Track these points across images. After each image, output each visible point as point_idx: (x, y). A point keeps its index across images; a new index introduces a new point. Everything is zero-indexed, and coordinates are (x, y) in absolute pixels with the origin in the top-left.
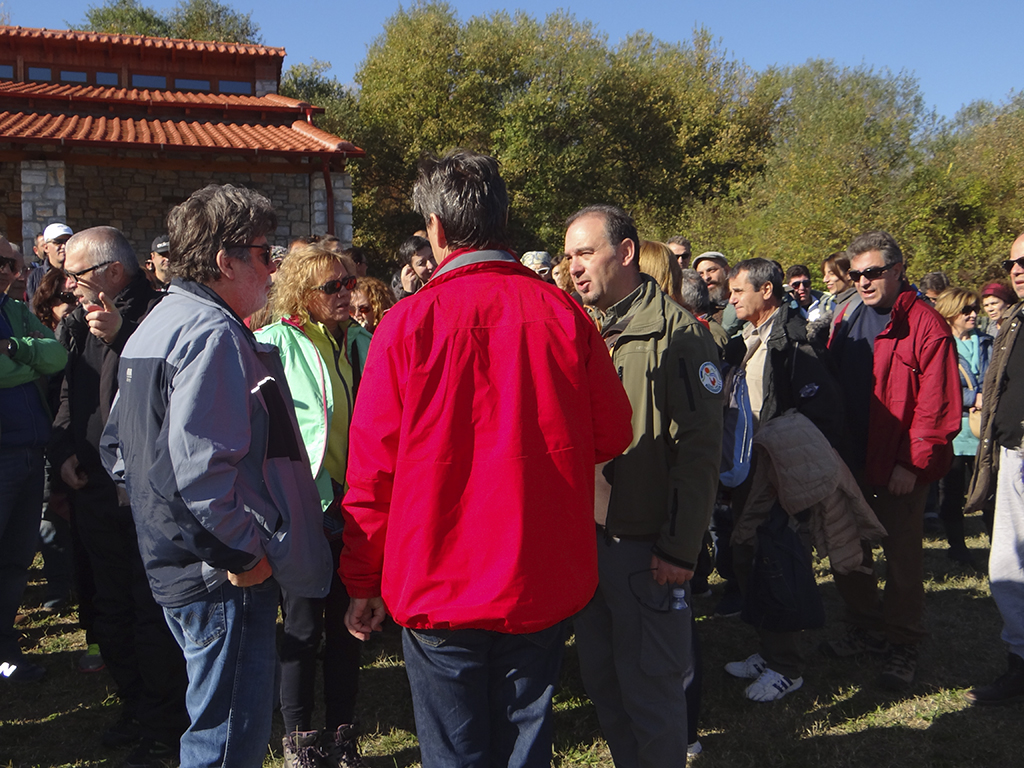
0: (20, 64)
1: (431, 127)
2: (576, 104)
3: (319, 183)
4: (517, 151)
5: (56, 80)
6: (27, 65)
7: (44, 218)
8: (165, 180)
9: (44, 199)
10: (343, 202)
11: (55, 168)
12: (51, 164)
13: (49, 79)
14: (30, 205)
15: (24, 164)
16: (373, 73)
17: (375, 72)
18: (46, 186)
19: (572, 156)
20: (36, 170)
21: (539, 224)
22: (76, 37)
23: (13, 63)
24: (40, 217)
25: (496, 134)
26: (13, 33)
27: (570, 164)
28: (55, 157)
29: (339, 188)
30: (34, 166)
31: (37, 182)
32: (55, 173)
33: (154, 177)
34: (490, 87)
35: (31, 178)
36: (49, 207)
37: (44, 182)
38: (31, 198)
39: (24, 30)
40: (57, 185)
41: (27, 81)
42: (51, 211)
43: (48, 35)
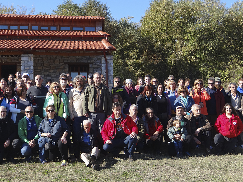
0: (30, 25)
1: (164, 36)
2: (213, 27)
3: (103, 58)
4: (192, 43)
5: (40, 29)
6: (31, 25)
7: (27, 70)
8: (65, 58)
9: (27, 65)
10: (110, 63)
11: (30, 56)
12: (29, 55)
13: (37, 29)
14: (23, 66)
15: (22, 55)
16: (145, 20)
17: (146, 19)
18: (28, 61)
19: (211, 44)
20: (25, 57)
21: (201, 67)
22: (45, 17)
23: (28, 25)
24: (26, 69)
25: (186, 38)
26: (28, 17)
27: (211, 47)
28: (31, 53)
29: (109, 59)
30: (25, 56)
31: (26, 60)
32: (30, 57)
33: (62, 57)
34: (183, 23)
35: (24, 59)
36: (28, 67)
37: (27, 60)
38: (24, 64)
39: (31, 16)
40: (31, 61)
41: (31, 30)
42: (29, 68)
43: (37, 17)
